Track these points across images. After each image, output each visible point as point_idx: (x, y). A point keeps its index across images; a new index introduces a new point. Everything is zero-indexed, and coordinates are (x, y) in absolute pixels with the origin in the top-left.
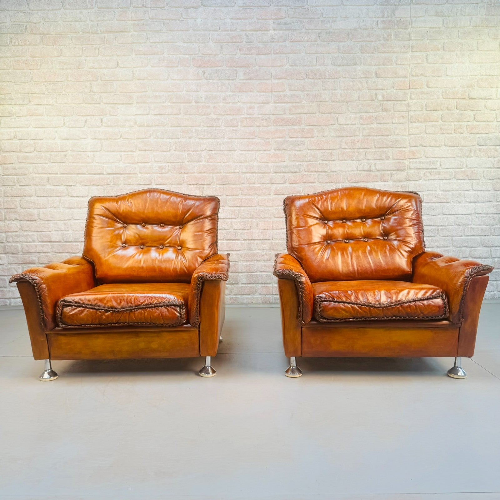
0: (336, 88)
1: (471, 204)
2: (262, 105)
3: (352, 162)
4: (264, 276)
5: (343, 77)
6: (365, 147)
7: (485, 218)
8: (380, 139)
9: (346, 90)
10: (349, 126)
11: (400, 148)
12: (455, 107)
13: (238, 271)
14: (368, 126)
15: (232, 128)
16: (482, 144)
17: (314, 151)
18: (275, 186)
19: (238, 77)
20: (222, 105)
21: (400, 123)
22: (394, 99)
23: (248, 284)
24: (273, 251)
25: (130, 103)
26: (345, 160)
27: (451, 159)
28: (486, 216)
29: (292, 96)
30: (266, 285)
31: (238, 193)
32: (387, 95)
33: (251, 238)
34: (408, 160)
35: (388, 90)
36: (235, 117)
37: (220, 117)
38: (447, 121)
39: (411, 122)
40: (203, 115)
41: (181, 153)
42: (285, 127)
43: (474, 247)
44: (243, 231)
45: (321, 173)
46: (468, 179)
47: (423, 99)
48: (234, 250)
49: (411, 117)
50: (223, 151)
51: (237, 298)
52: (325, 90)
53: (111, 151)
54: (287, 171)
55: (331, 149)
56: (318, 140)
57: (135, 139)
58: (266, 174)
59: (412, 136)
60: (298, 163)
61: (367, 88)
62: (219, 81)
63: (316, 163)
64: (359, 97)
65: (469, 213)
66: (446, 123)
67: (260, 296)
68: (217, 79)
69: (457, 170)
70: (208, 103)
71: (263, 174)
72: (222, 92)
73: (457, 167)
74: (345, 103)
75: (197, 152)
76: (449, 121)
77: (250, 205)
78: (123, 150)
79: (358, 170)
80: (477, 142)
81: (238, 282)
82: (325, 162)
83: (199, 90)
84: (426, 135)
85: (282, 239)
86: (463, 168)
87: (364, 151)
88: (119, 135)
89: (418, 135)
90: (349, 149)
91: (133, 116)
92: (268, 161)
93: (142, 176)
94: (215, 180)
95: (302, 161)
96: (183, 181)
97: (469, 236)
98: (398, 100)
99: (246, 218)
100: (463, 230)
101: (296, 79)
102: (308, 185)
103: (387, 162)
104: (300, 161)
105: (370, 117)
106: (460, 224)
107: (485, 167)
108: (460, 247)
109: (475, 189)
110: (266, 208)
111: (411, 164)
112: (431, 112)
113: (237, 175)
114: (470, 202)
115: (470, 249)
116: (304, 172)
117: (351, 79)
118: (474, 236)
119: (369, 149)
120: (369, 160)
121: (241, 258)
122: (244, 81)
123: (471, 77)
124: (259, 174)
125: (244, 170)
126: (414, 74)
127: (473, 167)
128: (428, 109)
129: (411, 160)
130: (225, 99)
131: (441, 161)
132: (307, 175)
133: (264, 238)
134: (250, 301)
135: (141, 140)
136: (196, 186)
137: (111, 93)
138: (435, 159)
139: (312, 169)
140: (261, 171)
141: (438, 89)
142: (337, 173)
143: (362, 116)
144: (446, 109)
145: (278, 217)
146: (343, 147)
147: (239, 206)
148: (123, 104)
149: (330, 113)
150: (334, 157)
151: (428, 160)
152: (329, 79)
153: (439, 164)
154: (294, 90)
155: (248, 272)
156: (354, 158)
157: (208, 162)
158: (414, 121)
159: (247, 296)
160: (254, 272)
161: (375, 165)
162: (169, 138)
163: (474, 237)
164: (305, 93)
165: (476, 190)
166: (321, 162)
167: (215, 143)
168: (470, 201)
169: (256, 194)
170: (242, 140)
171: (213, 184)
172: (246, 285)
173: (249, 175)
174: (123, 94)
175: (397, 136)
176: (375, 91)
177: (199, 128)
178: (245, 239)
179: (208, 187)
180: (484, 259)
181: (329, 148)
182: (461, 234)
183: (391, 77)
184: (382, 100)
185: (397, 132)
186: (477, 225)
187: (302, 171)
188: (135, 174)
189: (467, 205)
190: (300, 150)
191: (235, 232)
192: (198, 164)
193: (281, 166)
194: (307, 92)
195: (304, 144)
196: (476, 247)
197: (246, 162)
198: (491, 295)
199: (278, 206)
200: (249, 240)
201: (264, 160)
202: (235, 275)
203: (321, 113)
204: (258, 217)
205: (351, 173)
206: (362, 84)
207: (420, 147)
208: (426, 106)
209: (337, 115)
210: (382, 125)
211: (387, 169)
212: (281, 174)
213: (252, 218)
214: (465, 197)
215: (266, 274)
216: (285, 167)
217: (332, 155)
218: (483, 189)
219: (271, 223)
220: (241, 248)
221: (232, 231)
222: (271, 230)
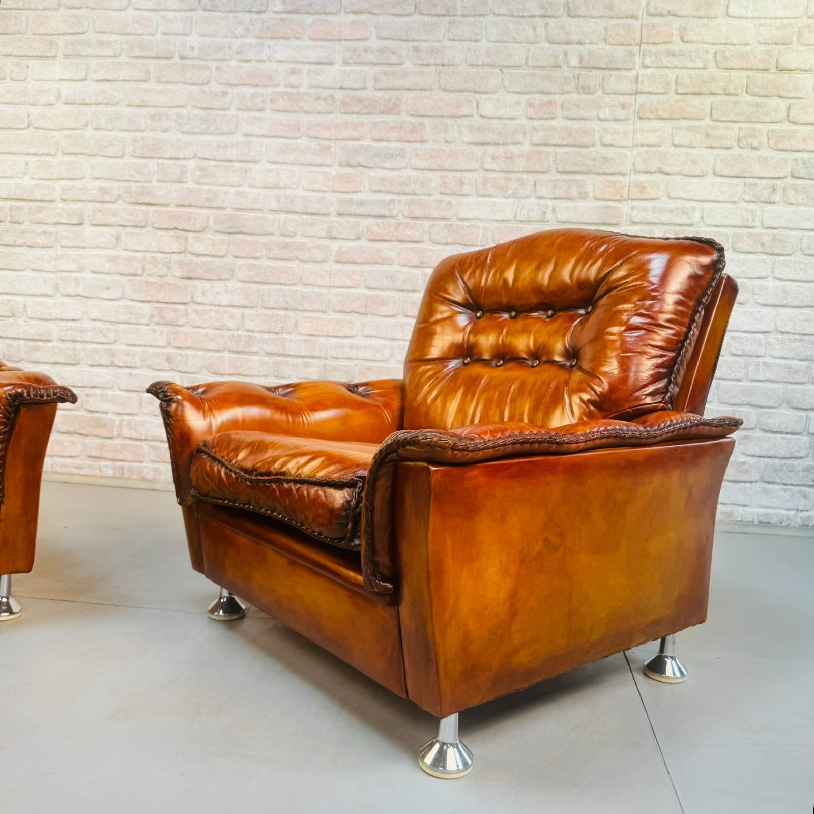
0: (478, 37)
1: (768, 309)
2: (319, 66)
3: (504, 200)
5: (494, 13)
6: (534, 170)
7: (798, 344)
8: (567, 153)
9: (500, 42)
10: (501, 121)
11: (613, 174)
12: (745, 90)
14: (544, 122)
15: (254, 114)
16: (802, 175)
17: (426, 172)
18: (338, 243)
19: (270, 7)
20: (234, 64)
21: (616, 120)
22: (605, 66)
25: (50, 55)
26: (489, 196)
27: (727, 205)
28: (801, 340)
29: (381, 51)
31: (258, 254)
32: (589, 55)
33: (282, 352)
34: (629, 202)
35: (593, 45)
36: (259, 90)
37: (228, 90)
38: (724, 119)
39: (641, 118)
40: (193, 84)
41: (144, 161)
42: (365, 116)
43: (768, 407)
44: (266, 336)
45: (437, 223)
46: (764, 253)
47: (669, 67)
49: (641, 106)
50: (230, 161)
52: (454, 40)
53: (9, 153)
54: (365, 213)
55: (460, 171)
56: (433, 150)
57: (55, 130)
58: (322, 218)
59: (641, 149)
60: (389, 197)
61: (547, 38)
62: (231, 15)
63: (427, 198)
64: (527, 58)
65: (761, 330)
66: (721, 124)
68: (227, 9)
69: (738, 231)
70: (206, 60)
71: (313, 217)
72: (236, 37)
73: (739, 224)
74: (497, 71)
75: (178, 162)
76: (727, 119)
77: (283, 281)
78: (32, 151)
79: (516, 220)
80: (789, 170)
82: (446, 199)
83: (188, 31)
84: (672, 149)
85: (347, 358)
86: (753, 227)
87: (532, 177)
88: (27, 120)
89: (654, 149)
90: (501, 171)
91: (56, 81)
92: (325, 189)
93: (66, 207)
94: (211, 223)
95: (398, 194)
96: (147, 220)
97: (758, 381)
98: (614, 69)
99: (273, 308)
100: (746, 367)
101: (393, 15)
102: (408, 245)
103: (581, 204)
104: (394, 193)
105: (550, 103)
106: (739, 353)
107: (805, 227)
108: (735, 405)
109: (778, 276)
110: (316, 289)
111: (635, 213)
112: (686, 97)
113: (260, 215)
114: (767, 305)
115: (759, 410)
116: (400, 217)
117: (511, 18)
118: (771, 381)
119: (544, 175)
120: (541, 198)
122: (284, 16)
123: (786, 21)
124: (305, 217)
125: (274, 206)
126: (653, 11)
127: (778, 226)
128: (680, 91)
129: (636, 204)
130: (241, 52)
131: (703, 209)
132: (407, 223)
133: (308, 354)
135: (68, 132)
136: (172, 232)
137: (15, 34)
138: (689, 204)
139: (418, 213)
140: (310, 210)
141: (705, 46)
142: (470, 224)
143: (531, 101)
144: (722, 92)
145: (340, 312)
146: (488, 167)
147: (260, 283)
148: (38, 57)
149: (462, 91)
150: (467, 189)
151: (673, 204)
152: (464, 16)
153: (697, 214)
154: (389, 39)
156: (510, 192)
157: (199, 183)
158: (648, 115)
161: (554, 210)
162: (123, 130)
163: (769, 385)
164: (411, 44)
165: (781, 280)
166: (439, 197)
167: (214, 144)
168: (765, 302)
169: (297, 258)
170: (272, 140)
171: (207, 230)
173: (283, 216)
174: (38, 37)
175: (607, 148)
176: (563, 46)
177: (184, 112)
178: (269, 354)
179: (198, 237)
180: (789, 436)
181: (456, 168)
182: (739, 376)
183: (601, 17)
184: (577, 65)
185: (608, 139)
186: (778, 358)
187: (398, 214)
188: (52, 201)
189: (759, 312)
190: (393, 170)
191: (250, 337)
192: (178, 186)
193: (351, 201)
194: (416, 44)
195: (404, 156)
196: (773, 408)
197: (279, 188)
198: (801, 518)
199: (342, 287)
200: (278, 355)
201: (317, 187)
203: (444, 90)
204: (299, 307)
205: (500, 225)
206: (535, 29)
207: (658, 174)
208: (676, 83)
209: (477, 96)
210: (575, 122)
211: (579, 220)
212: (352, 219)
213: (286, 309)
214: (754, 294)
216: (362, 203)
217: (462, 183)
218: (797, 278)
219: (326, 322)
220: (259, 372)
221: (242, 334)
222: (326, 338)
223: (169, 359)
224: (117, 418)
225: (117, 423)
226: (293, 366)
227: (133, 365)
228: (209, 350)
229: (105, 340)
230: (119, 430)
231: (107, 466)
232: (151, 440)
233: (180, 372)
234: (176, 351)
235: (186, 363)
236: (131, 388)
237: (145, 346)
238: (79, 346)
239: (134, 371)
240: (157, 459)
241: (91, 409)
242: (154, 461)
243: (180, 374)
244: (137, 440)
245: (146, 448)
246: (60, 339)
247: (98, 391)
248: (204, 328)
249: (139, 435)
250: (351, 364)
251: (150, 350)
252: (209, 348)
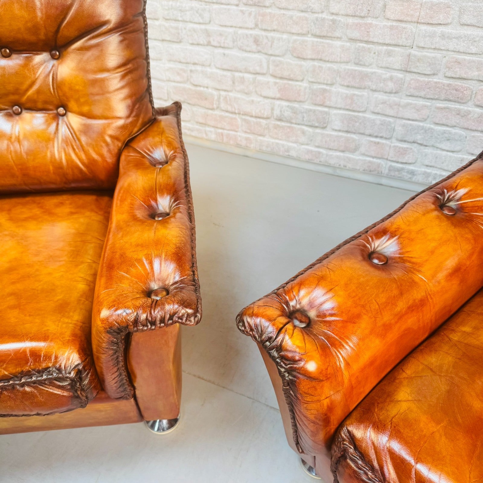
4: (378, 122)
13: (328, 103)
23: (343, 131)
24: (408, 74)
30: (378, 140)
33: (366, 39)
44: (351, 20)
48: (327, 59)
51: (319, 153)
67: (361, 158)
81: (325, 125)
85: (435, 49)
121: (338, 79)
133: (393, 42)
134: (342, 163)
155: (347, 110)
159: (338, 154)
160: (359, 112)
172: (340, 134)
178: (352, 40)
191: (334, 21)
200: (361, 41)
202: (321, 112)
215: (384, 118)
219: (419, 6)
220: (341, 58)
221: (326, 17)
222: (415, 24)
223: (256, 41)
224: (215, 93)
225: (216, 98)
226: (375, 53)
227: (226, 45)
228: (293, 34)
229: (201, 21)
230: (217, 103)
231: (211, 132)
232: (243, 115)
233: (266, 54)
234: (264, 33)
235: (271, 46)
236: (225, 67)
237: (235, 27)
238: (181, 25)
239: (227, 52)
240: (248, 131)
241: (196, 83)
242: (246, 132)
243: (266, 56)
244: (232, 113)
245: (239, 120)
246: (164, 18)
247: (199, 68)
248: (289, 10)
249: (233, 110)
250: (438, 55)
251: (240, 31)
252: (294, 31)
